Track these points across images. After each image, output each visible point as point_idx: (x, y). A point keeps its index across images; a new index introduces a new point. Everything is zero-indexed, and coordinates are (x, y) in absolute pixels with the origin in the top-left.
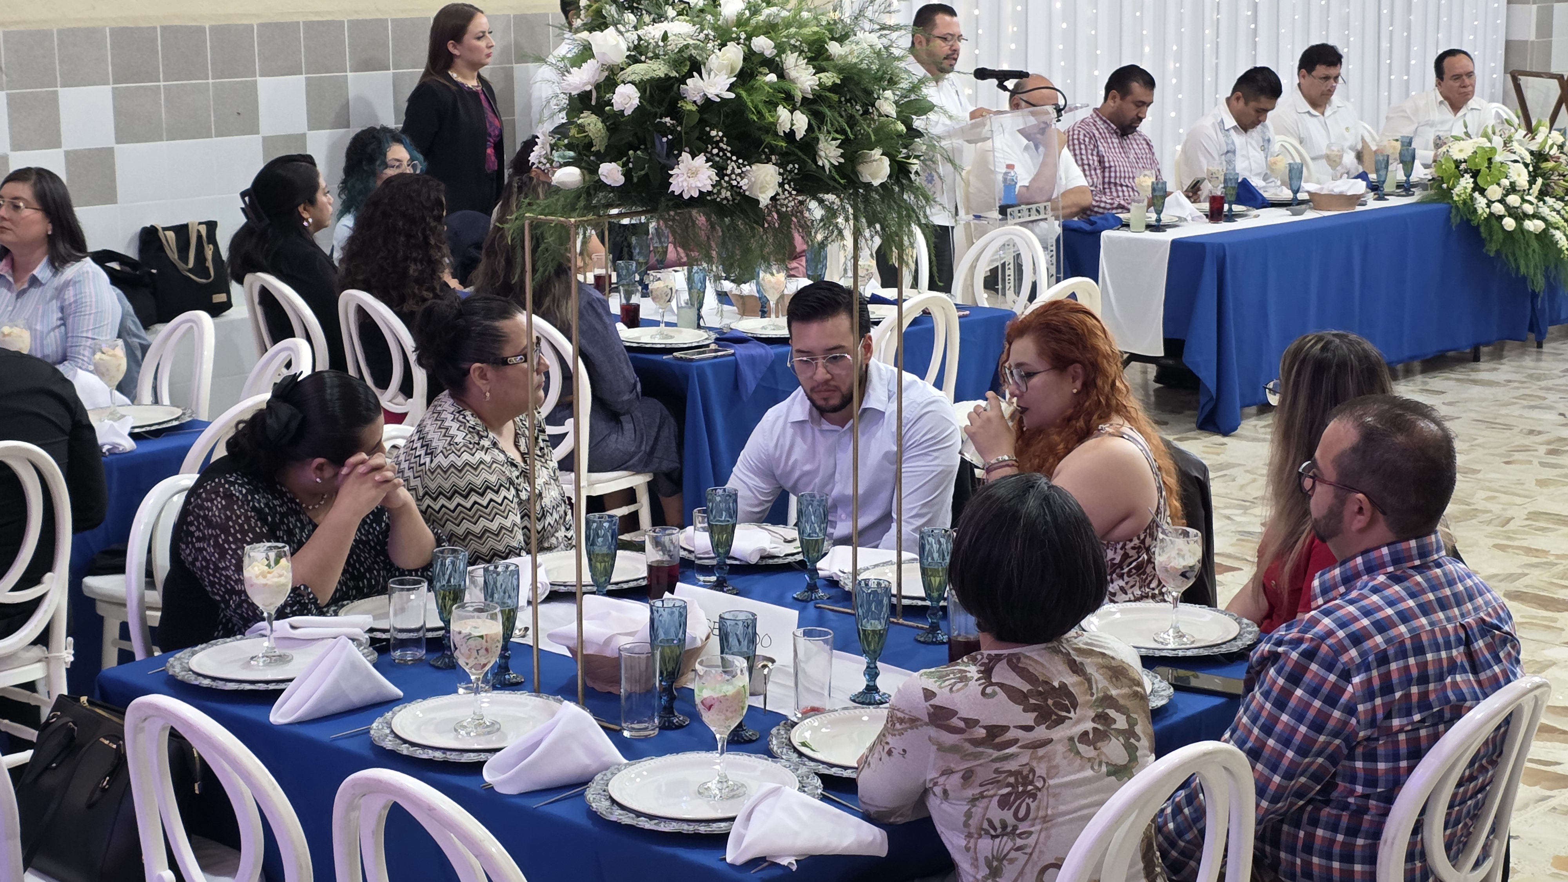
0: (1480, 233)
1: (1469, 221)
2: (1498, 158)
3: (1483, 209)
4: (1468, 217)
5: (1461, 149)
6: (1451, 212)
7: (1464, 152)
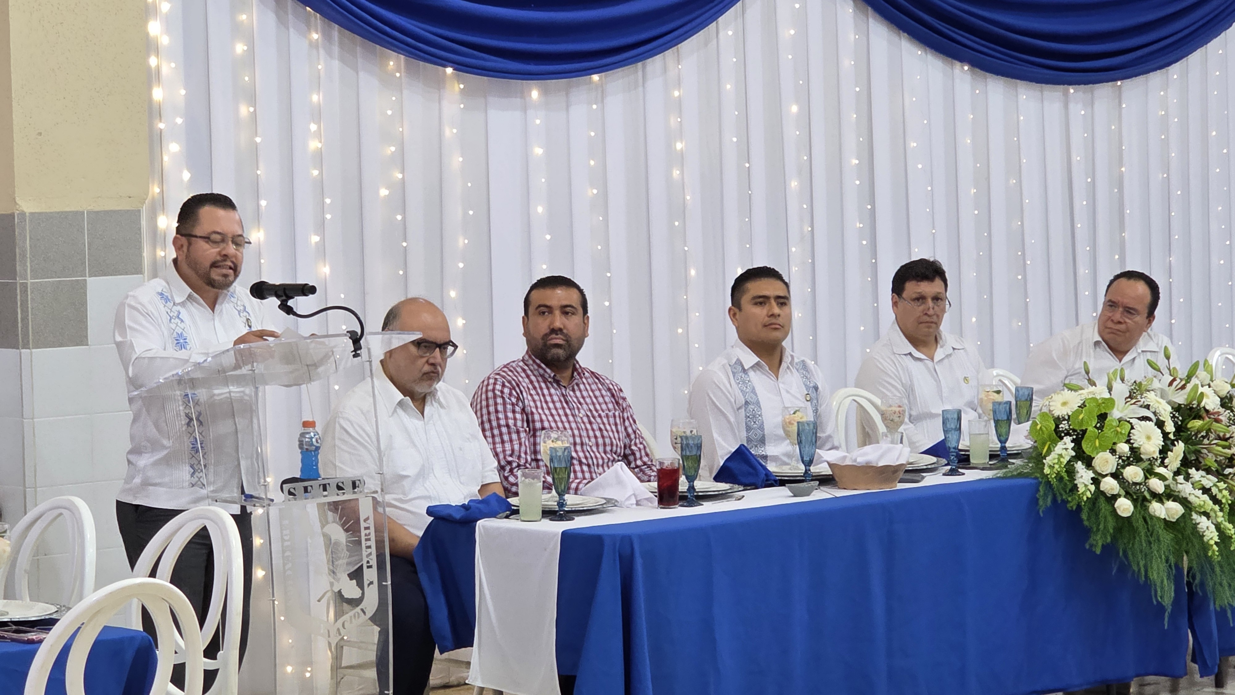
1: (1065, 503)
2: (1116, 414)
3: (1086, 486)
4: (1064, 497)
5: (1065, 401)
6: (1038, 490)
7: (1068, 405)
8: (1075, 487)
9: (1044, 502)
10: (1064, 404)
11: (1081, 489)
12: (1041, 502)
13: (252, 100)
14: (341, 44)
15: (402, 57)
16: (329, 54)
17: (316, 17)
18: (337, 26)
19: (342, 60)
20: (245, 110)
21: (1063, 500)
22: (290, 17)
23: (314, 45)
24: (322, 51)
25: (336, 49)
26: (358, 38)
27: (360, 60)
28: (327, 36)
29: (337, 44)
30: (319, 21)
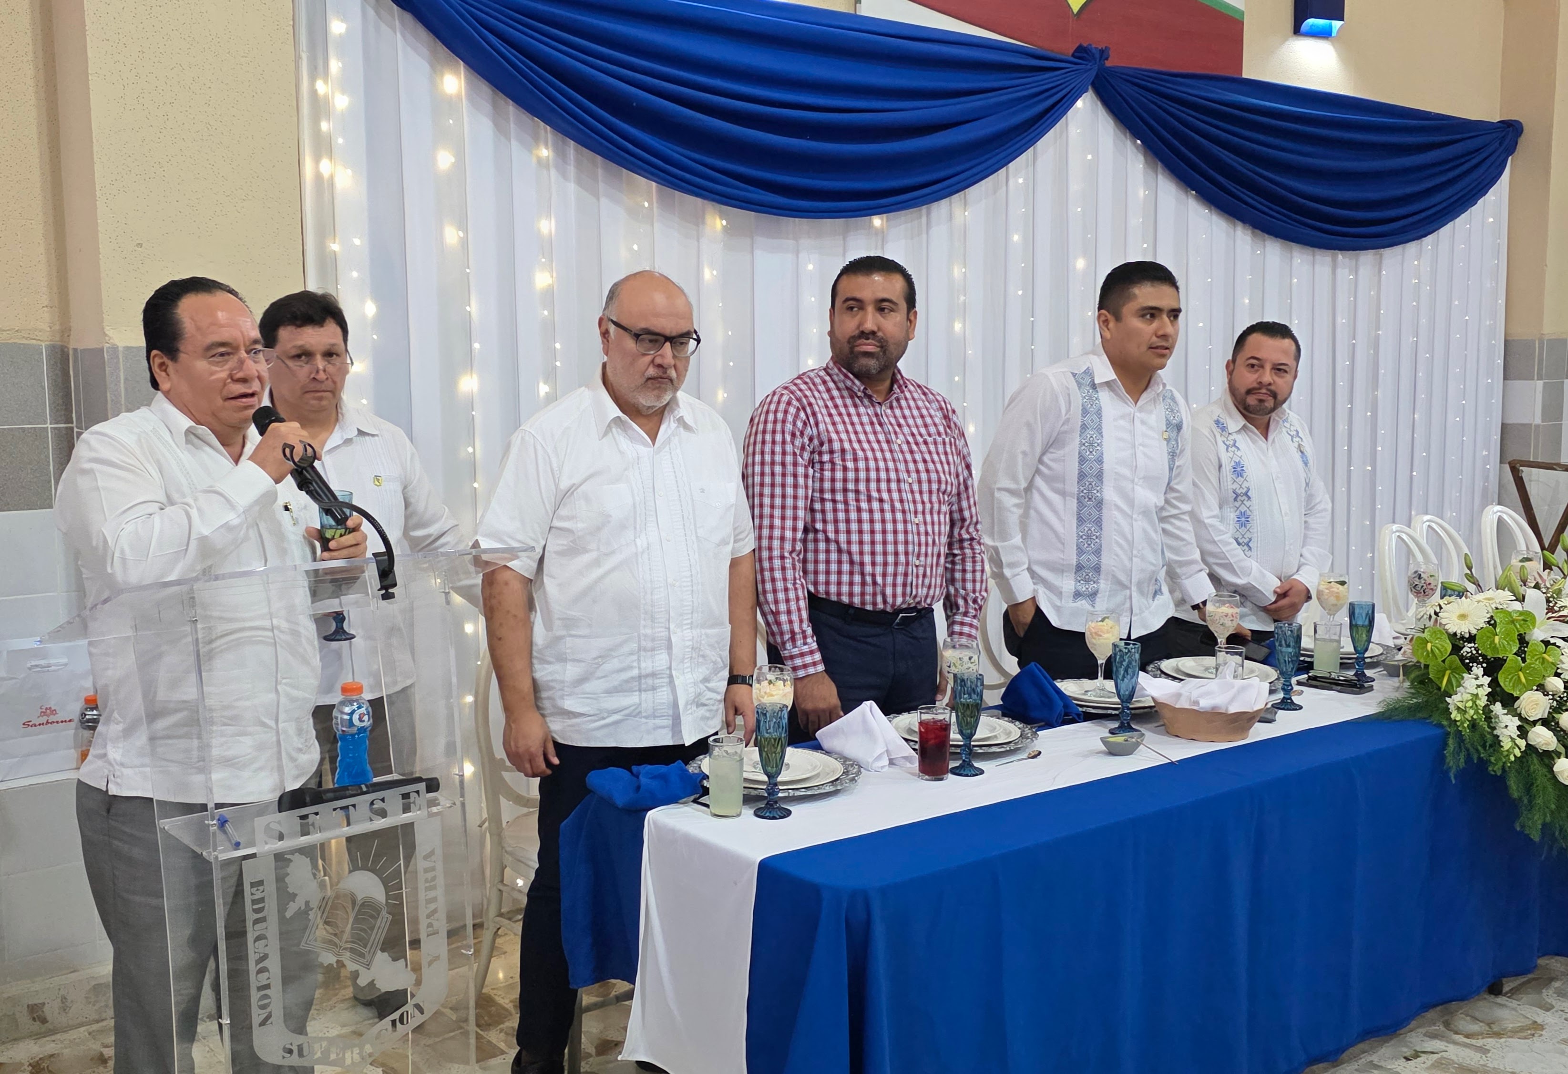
0: (1506, 788)
1: (1483, 764)
2: (1538, 634)
3: (1513, 740)
4: (1482, 755)
5: (1462, 612)
6: (1445, 745)
7: (1469, 619)
8: (1497, 741)
9: (1454, 761)
10: (1463, 617)
11: (1506, 744)
12: (1450, 761)
13: (462, 225)
14: (578, 164)
15: (654, 184)
16: (564, 176)
17: (546, 131)
18: (572, 142)
19: (579, 182)
20: (452, 235)
21: (1480, 759)
22: (512, 125)
23: (542, 163)
24: (553, 172)
25: (571, 170)
26: (599, 158)
27: (601, 186)
28: (560, 154)
29: (572, 162)
30: (550, 136)
